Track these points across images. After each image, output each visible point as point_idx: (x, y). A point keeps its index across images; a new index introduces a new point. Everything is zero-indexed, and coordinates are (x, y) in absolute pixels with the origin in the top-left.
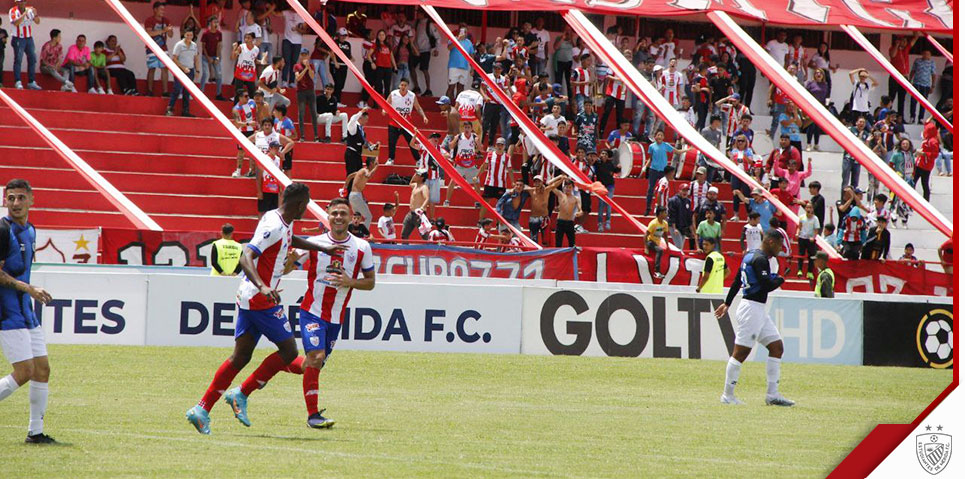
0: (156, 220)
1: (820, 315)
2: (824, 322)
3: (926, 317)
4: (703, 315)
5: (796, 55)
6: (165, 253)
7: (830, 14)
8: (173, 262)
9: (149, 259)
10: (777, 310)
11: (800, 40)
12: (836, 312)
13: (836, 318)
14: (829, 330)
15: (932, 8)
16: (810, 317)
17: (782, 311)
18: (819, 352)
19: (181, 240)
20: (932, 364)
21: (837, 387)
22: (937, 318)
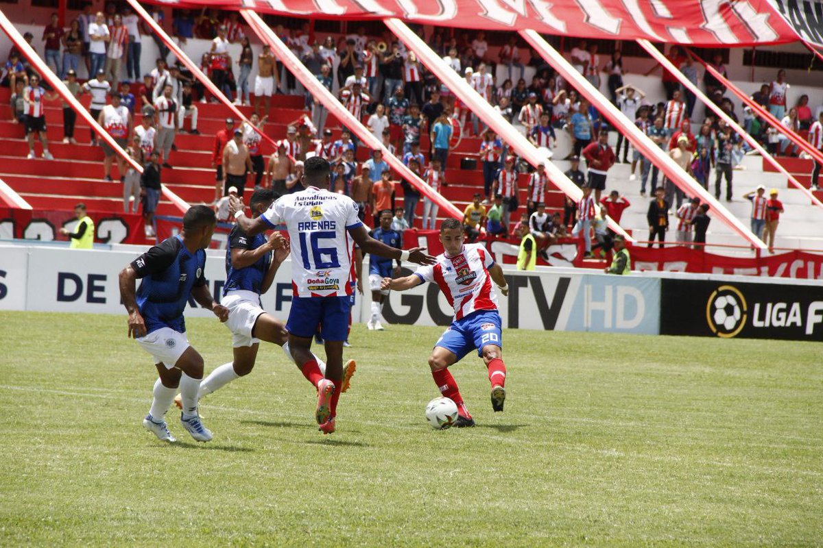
0: (26, 199)
1: (623, 291)
2: (627, 297)
3: (715, 293)
4: (521, 290)
5: (593, 60)
6: (34, 229)
7: (622, 26)
8: (42, 237)
9: (19, 233)
10: (586, 286)
11: (596, 49)
12: (639, 288)
13: (637, 294)
14: (631, 304)
15: (707, 22)
16: (615, 292)
17: (590, 286)
18: (621, 323)
19: (49, 219)
20: (720, 334)
21: (649, 354)
22: (725, 293)
